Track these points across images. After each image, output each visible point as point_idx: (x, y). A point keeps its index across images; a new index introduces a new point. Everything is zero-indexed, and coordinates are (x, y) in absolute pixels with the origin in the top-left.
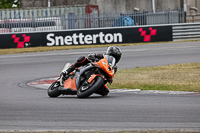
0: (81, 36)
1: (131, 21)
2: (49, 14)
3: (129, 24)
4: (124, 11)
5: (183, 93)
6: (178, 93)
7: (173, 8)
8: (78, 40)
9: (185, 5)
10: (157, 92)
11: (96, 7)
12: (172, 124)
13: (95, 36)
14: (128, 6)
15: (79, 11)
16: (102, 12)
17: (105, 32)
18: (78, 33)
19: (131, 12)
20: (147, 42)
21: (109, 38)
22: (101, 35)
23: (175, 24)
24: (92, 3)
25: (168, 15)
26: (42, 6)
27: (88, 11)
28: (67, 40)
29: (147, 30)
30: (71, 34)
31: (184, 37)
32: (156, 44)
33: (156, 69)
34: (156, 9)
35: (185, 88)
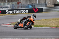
0: (16, 11)
1: (31, 6)
2: (7, 4)
3: (30, 7)
4: (29, 4)
5: (46, 27)
6: (45, 27)
7: (43, 3)
8: (15, 12)
9: (47, 2)
10: (38, 27)
11: (21, 2)
12: (43, 37)
13: (20, 11)
14: (30, 2)
15: (15, 3)
16: (22, 4)
17: (23, 10)
18: (15, 10)
19: (31, 4)
20: (36, 13)
21: (24, 11)
22: (22, 10)
23: (44, 7)
24: (19, 1)
25: (42, 5)
26: (5, 2)
27: (18, 4)
28: (12, 12)
29: (36, 9)
30: (13, 10)
31: (47, 11)
32: (38, 13)
33: (38, 21)
34: (38, 3)
35: (47, 26)
